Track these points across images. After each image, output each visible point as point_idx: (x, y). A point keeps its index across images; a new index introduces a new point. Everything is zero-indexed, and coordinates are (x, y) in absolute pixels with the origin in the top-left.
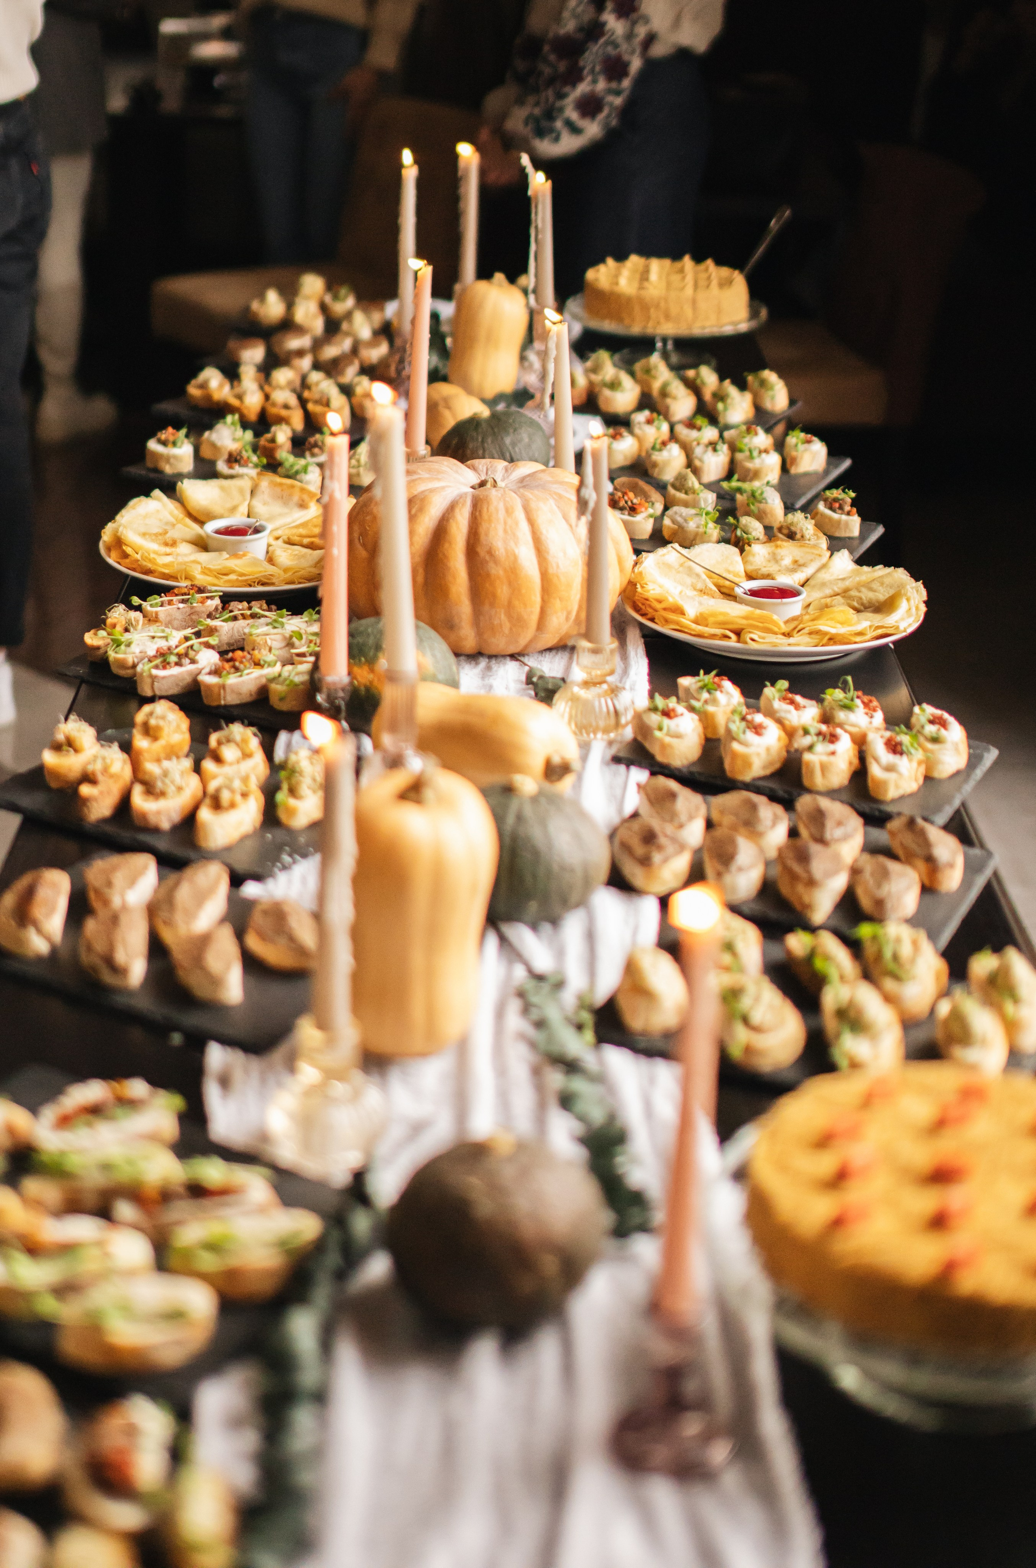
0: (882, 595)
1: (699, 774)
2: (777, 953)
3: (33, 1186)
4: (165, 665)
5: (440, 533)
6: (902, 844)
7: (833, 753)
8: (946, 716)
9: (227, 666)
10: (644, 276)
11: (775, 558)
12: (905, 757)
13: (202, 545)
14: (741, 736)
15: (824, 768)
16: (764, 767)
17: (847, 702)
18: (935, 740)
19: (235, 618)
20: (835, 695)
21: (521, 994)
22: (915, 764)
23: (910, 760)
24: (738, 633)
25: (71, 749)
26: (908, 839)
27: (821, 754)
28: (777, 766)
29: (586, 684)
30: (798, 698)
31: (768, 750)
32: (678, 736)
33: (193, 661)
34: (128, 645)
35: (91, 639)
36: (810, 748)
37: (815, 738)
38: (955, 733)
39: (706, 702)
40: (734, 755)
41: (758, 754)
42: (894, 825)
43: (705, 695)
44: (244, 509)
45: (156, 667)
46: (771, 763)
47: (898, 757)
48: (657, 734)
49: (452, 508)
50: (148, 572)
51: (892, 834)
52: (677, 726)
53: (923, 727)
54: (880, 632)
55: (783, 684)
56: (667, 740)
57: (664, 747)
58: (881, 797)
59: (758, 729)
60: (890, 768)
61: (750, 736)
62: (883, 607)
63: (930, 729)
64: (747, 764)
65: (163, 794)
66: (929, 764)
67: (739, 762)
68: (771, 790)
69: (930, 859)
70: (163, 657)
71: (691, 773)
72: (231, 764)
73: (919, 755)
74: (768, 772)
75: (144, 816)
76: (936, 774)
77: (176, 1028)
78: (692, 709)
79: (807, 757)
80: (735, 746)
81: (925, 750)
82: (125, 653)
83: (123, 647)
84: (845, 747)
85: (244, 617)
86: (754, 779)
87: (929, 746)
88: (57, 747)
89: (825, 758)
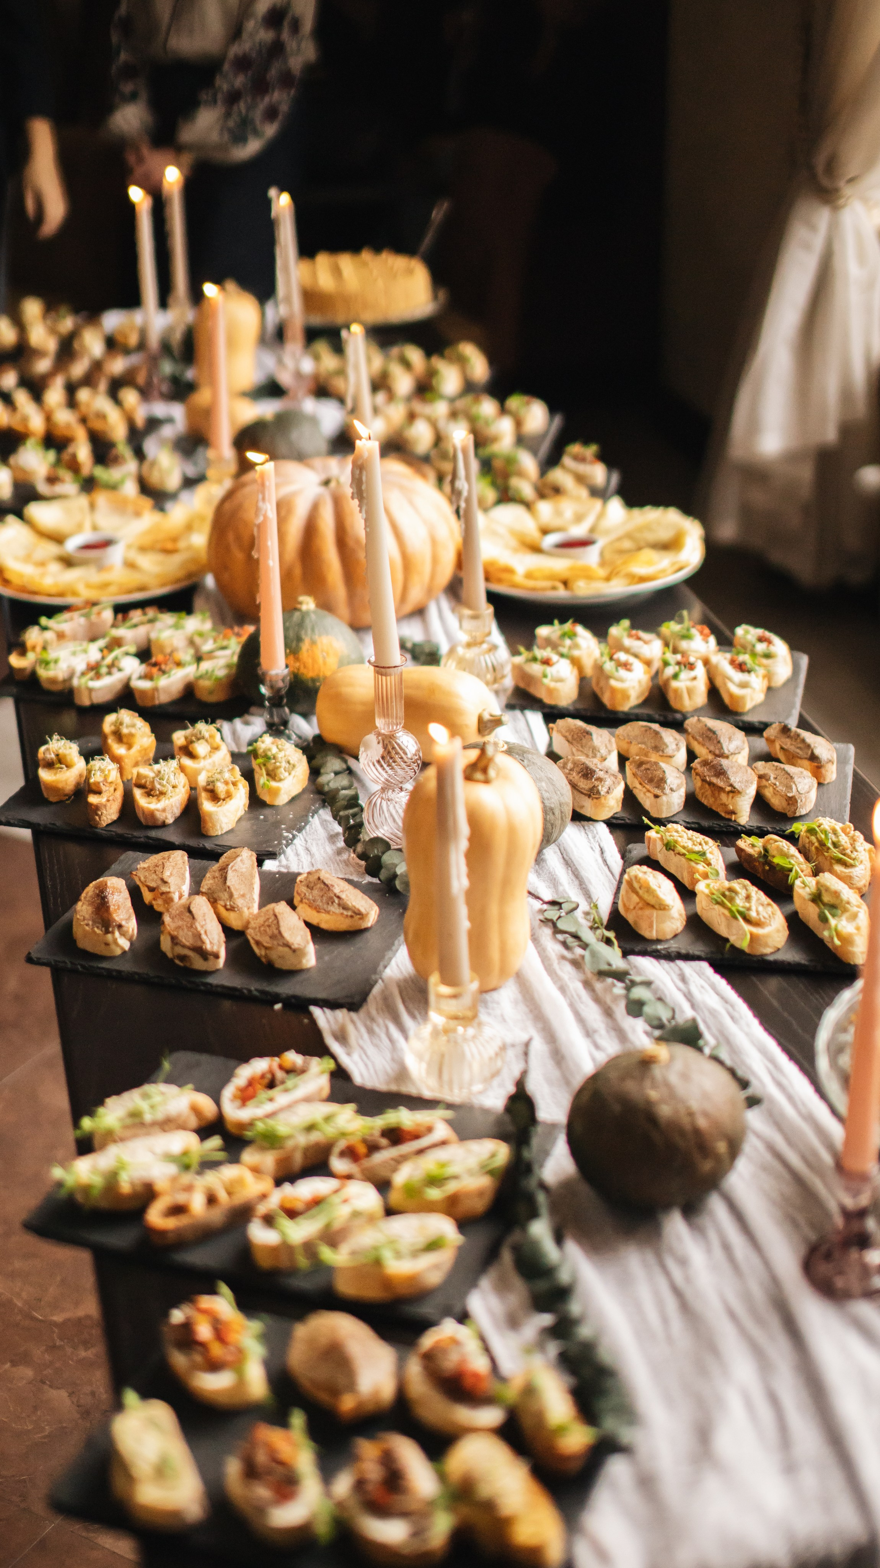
0: (664, 535)
1: (585, 710)
2: (733, 855)
3: (249, 1156)
4: (98, 676)
5: (310, 530)
6: (782, 748)
7: (695, 678)
8: (768, 634)
9: (155, 670)
10: (337, 272)
11: (558, 513)
12: (752, 674)
13: (68, 562)
14: (616, 674)
15: (690, 692)
16: (638, 697)
17: (685, 632)
18: (768, 656)
19: (135, 626)
20: (671, 627)
21: (546, 921)
22: (761, 678)
23: (757, 676)
24: (565, 583)
25: (63, 766)
26: (788, 744)
27: (686, 680)
28: (646, 694)
29: (469, 645)
30: (641, 634)
31: (640, 682)
32: (560, 680)
33: (120, 670)
34: (56, 661)
35: (15, 661)
36: (675, 676)
37: (677, 668)
38: (780, 647)
39: (570, 648)
40: (613, 691)
41: (634, 688)
42: (769, 732)
43: (568, 642)
44: (87, 525)
45: (92, 679)
46: (642, 694)
47: (746, 674)
48: (546, 681)
49: (315, 509)
50: (35, 593)
51: (770, 741)
52: (558, 672)
53: (754, 646)
54: (676, 567)
55: (626, 623)
56: (552, 685)
57: (550, 691)
58: (740, 710)
59: (626, 666)
60: (744, 685)
61: (622, 673)
62: (671, 545)
63: (761, 647)
64: (626, 696)
65: (162, 793)
66: (769, 676)
67: (619, 696)
68: (648, 715)
69: (813, 758)
70: (94, 669)
71: (577, 710)
72: (204, 758)
73: (761, 671)
74: (640, 701)
75: (152, 814)
76: (773, 684)
77: (276, 998)
78: (562, 655)
79: (674, 684)
80: (613, 682)
81: (765, 666)
82: (55, 669)
83: (52, 665)
84: (700, 671)
85: (142, 623)
86: (631, 708)
87: (765, 661)
88: (50, 765)
89: (689, 684)
